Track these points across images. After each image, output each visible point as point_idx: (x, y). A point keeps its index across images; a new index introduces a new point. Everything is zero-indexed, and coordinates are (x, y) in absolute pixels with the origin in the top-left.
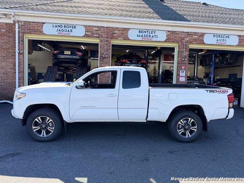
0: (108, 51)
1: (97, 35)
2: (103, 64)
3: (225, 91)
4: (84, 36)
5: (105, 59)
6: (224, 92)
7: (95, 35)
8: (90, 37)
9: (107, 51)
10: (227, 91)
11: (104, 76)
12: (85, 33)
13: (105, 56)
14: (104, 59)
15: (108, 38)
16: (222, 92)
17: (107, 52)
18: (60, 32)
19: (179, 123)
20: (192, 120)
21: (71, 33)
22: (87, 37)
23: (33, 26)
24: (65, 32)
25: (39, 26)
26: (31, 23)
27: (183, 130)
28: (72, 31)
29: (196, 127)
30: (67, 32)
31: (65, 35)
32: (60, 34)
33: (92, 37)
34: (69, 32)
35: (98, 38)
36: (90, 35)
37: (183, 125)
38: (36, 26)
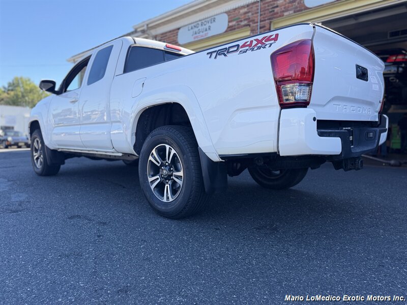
1: (246, 22)
3: (268, 39)
4: (226, 31)
6: (262, 43)
7: (243, 23)
8: (235, 29)
10: (276, 38)
12: (228, 25)
15: (265, 20)
16: (256, 45)
18: (196, 35)
19: (151, 158)
20: (173, 152)
21: (208, 31)
22: (230, 30)
23: (169, 38)
24: (201, 34)
25: (174, 36)
26: (168, 34)
27: (159, 180)
28: (211, 29)
29: (181, 173)
30: (204, 33)
31: (202, 38)
32: (196, 39)
33: (238, 28)
34: (206, 32)
35: (248, 27)
36: (235, 25)
37: (159, 165)
38: (172, 36)
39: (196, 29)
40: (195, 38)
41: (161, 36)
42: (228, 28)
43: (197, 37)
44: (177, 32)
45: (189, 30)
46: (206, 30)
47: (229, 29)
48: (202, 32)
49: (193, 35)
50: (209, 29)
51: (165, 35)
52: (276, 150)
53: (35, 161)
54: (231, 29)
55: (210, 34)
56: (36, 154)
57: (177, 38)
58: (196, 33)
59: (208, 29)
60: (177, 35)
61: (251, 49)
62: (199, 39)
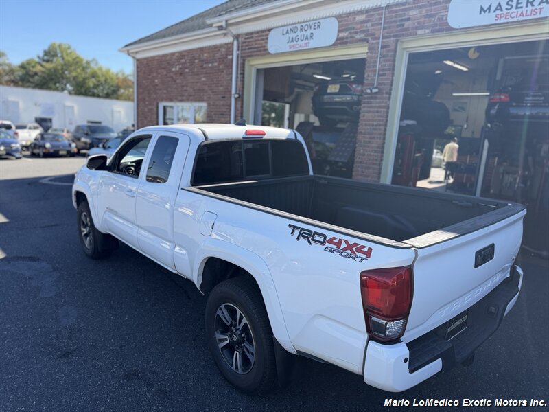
0: (384, 75)
1: (362, 36)
2: (369, 112)
3: (360, 249)
4: (334, 45)
5: (376, 98)
6: (352, 251)
7: (358, 37)
8: (346, 43)
9: (382, 75)
10: (368, 254)
11: (368, 147)
12: (338, 35)
13: (371, 91)
14: (371, 98)
15: (390, 37)
16: (345, 249)
17: (382, 79)
18: (292, 43)
19: (219, 312)
20: (245, 321)
21: (311, 41)
22: (341, 44)
23: (256, 41)
24: (300, 42)
25: (263, 39)
26: (254, 35)
27: (228, 342)
28: (314, 37)
29: (253, 350)
30: (304, 42)
31: (301, 49)
32: (292, 49)
33: (352, 42)
34: (307, 41)
35: (365, 42)
36: (347, 38)
37: (228, 325)
38: (260, 38)
39: (293, 35)
40: (291, 47)
41: (244, 36)
42: (337, 39)
43: (293, 46)
44: (267, 35)
45: (283, 34)
46: (307, 38)
47: (339, 42)
48: (302, 40)
49: (288, 43)
50: (311, 37)
51: (250, 36)
52: (361, 374)
53: (84, 238)
54: (340, 42)
55: (313, 44)
56: (84, 230)
57: (267, 43)
58: (292, 41)
59: (309, 37)
60: (267, 39)
61: (339, 252)
62: (295, 49)
